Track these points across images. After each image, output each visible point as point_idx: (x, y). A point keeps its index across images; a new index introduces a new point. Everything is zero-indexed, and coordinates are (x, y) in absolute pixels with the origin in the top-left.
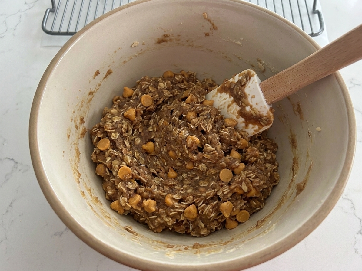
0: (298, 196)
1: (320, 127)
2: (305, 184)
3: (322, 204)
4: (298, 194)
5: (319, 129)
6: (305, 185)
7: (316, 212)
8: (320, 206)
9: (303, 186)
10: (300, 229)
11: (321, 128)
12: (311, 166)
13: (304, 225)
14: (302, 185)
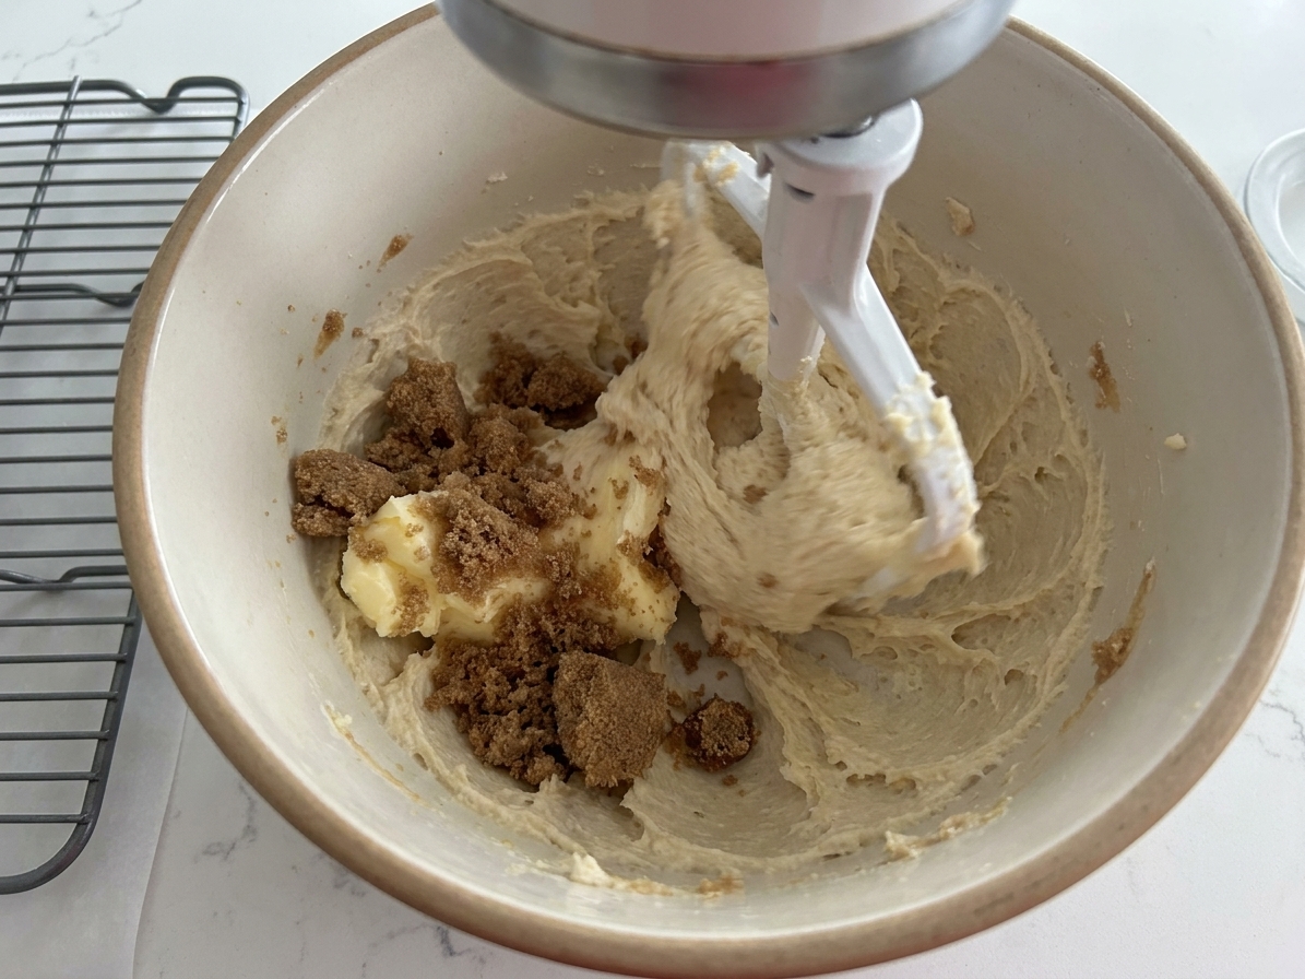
0: (1101, 689)
1: (1181, 434)
2: (1126, 641)
3: (1197, 715)
4: (1100, 679)
5: (1177, 440)
6: (1129, 647)
7: (1177, 747)
8: (1188, 722)
9: (1122, 651)
10: (1118, 809)
11: (1185, 439)
12: (1149, 576)
13: (1135, 792)
14: (1116, 646)
